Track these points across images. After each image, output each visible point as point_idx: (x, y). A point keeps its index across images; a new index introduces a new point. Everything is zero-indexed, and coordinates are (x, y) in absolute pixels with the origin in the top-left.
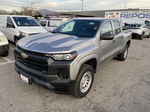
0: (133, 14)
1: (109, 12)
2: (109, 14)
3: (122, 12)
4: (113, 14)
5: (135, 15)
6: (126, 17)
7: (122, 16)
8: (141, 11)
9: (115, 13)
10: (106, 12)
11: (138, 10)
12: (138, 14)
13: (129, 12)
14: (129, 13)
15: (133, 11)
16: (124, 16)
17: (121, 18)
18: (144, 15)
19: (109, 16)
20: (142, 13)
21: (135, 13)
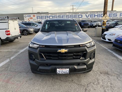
0: (45, 16)
1: (27, 15)
2: (27, 16)
3: (37, 14)
4: (31, 16)
5: (47, 17)
6: (41, 18)
7: (38, 17)
8: (50, 14)
9: (32, 15)
10: (24, 15)
11: (48, 13)
12: (49, 16)
13: (42, 14)
14: (42, 16)
15: (45, 14)
16: (39, 17)
17: (37, 19)
18: (52, 16)
19: (27, 18)
20: (51, 15)
21: (47, 15)
